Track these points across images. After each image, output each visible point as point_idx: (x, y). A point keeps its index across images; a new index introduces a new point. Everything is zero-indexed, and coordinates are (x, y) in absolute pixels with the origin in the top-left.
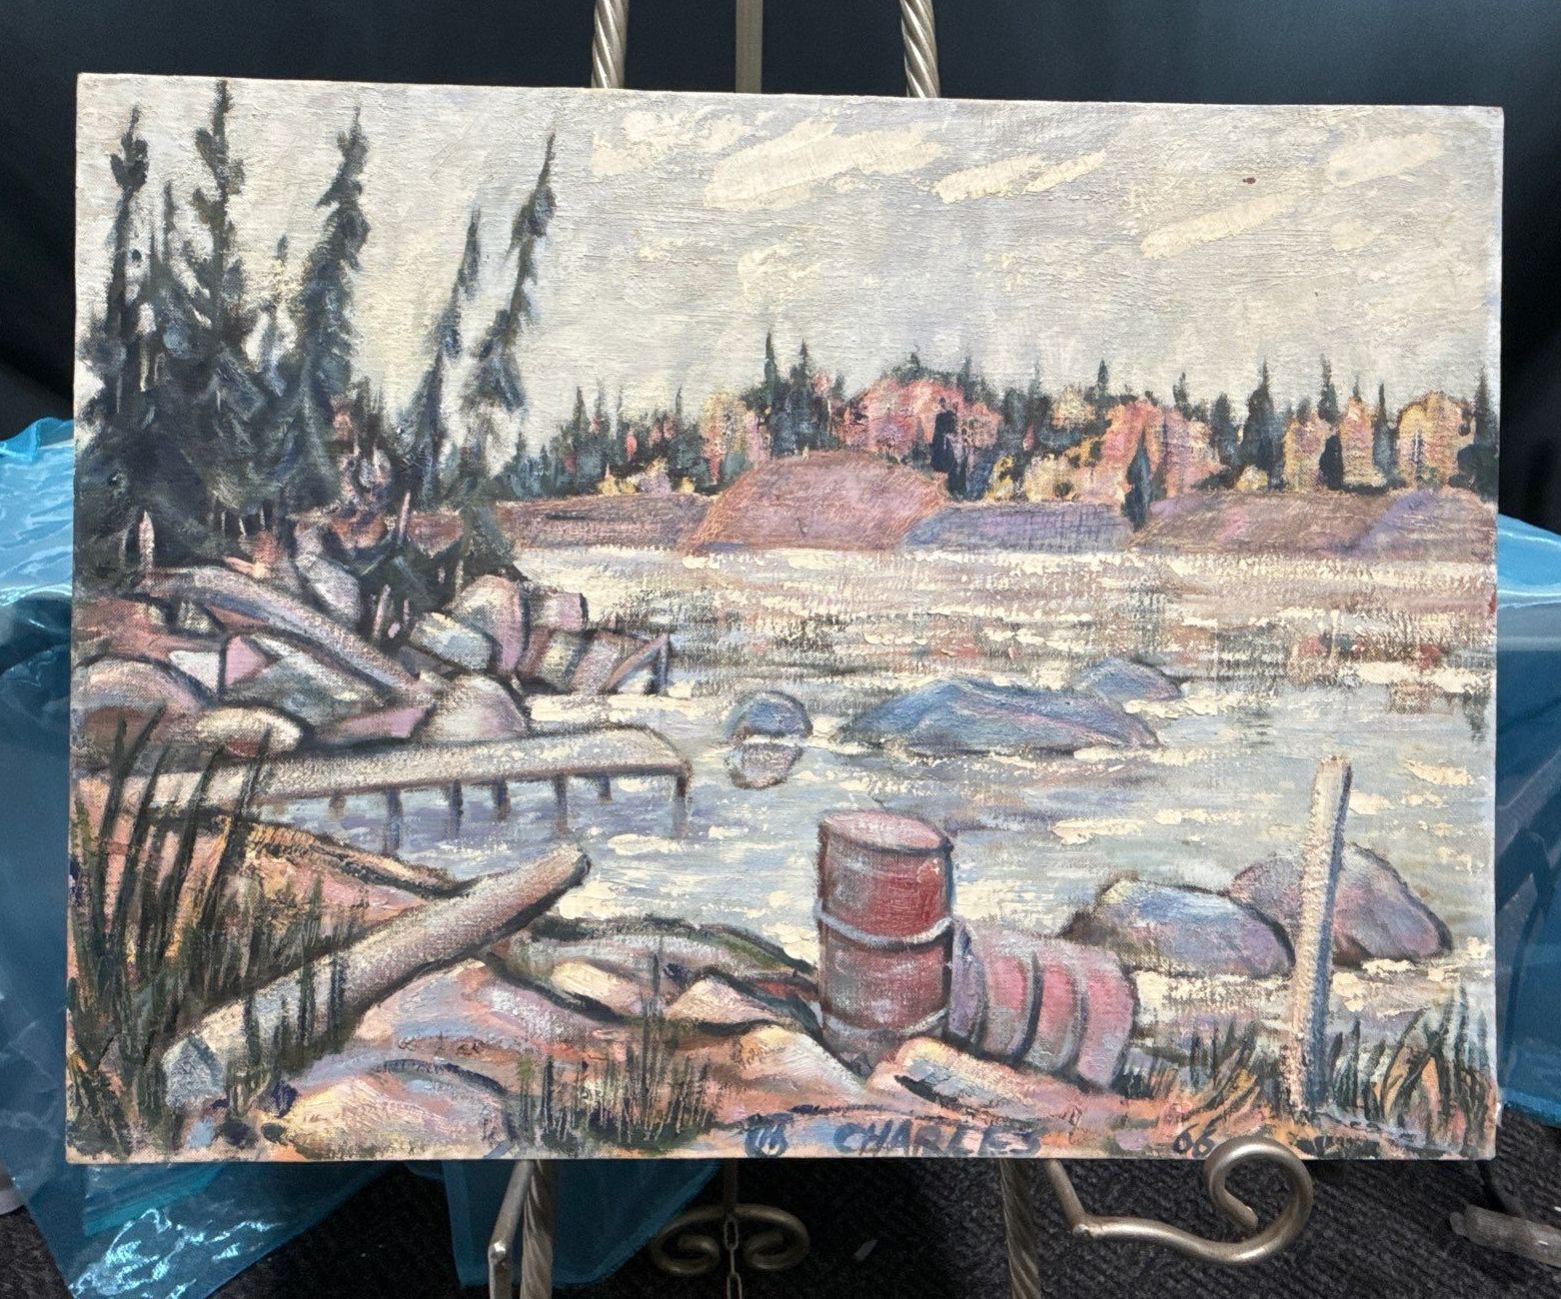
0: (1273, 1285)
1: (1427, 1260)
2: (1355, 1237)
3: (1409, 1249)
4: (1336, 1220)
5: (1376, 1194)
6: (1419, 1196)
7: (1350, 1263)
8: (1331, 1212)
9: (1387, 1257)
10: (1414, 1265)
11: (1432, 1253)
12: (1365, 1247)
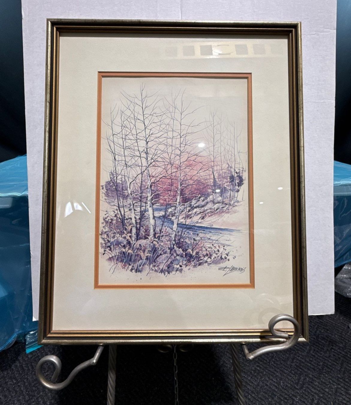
0: (312, 344)
1: (345, 336)
2: (328, 332)
3: (341, 333)
4: (323, 328)
5: (332, 321)
6: (342, 321)
7: (328, 338)
8: (322, 326)
9: (336, 336)
10: (342, 337)
11: (346, 334)
12: (331, 334)
